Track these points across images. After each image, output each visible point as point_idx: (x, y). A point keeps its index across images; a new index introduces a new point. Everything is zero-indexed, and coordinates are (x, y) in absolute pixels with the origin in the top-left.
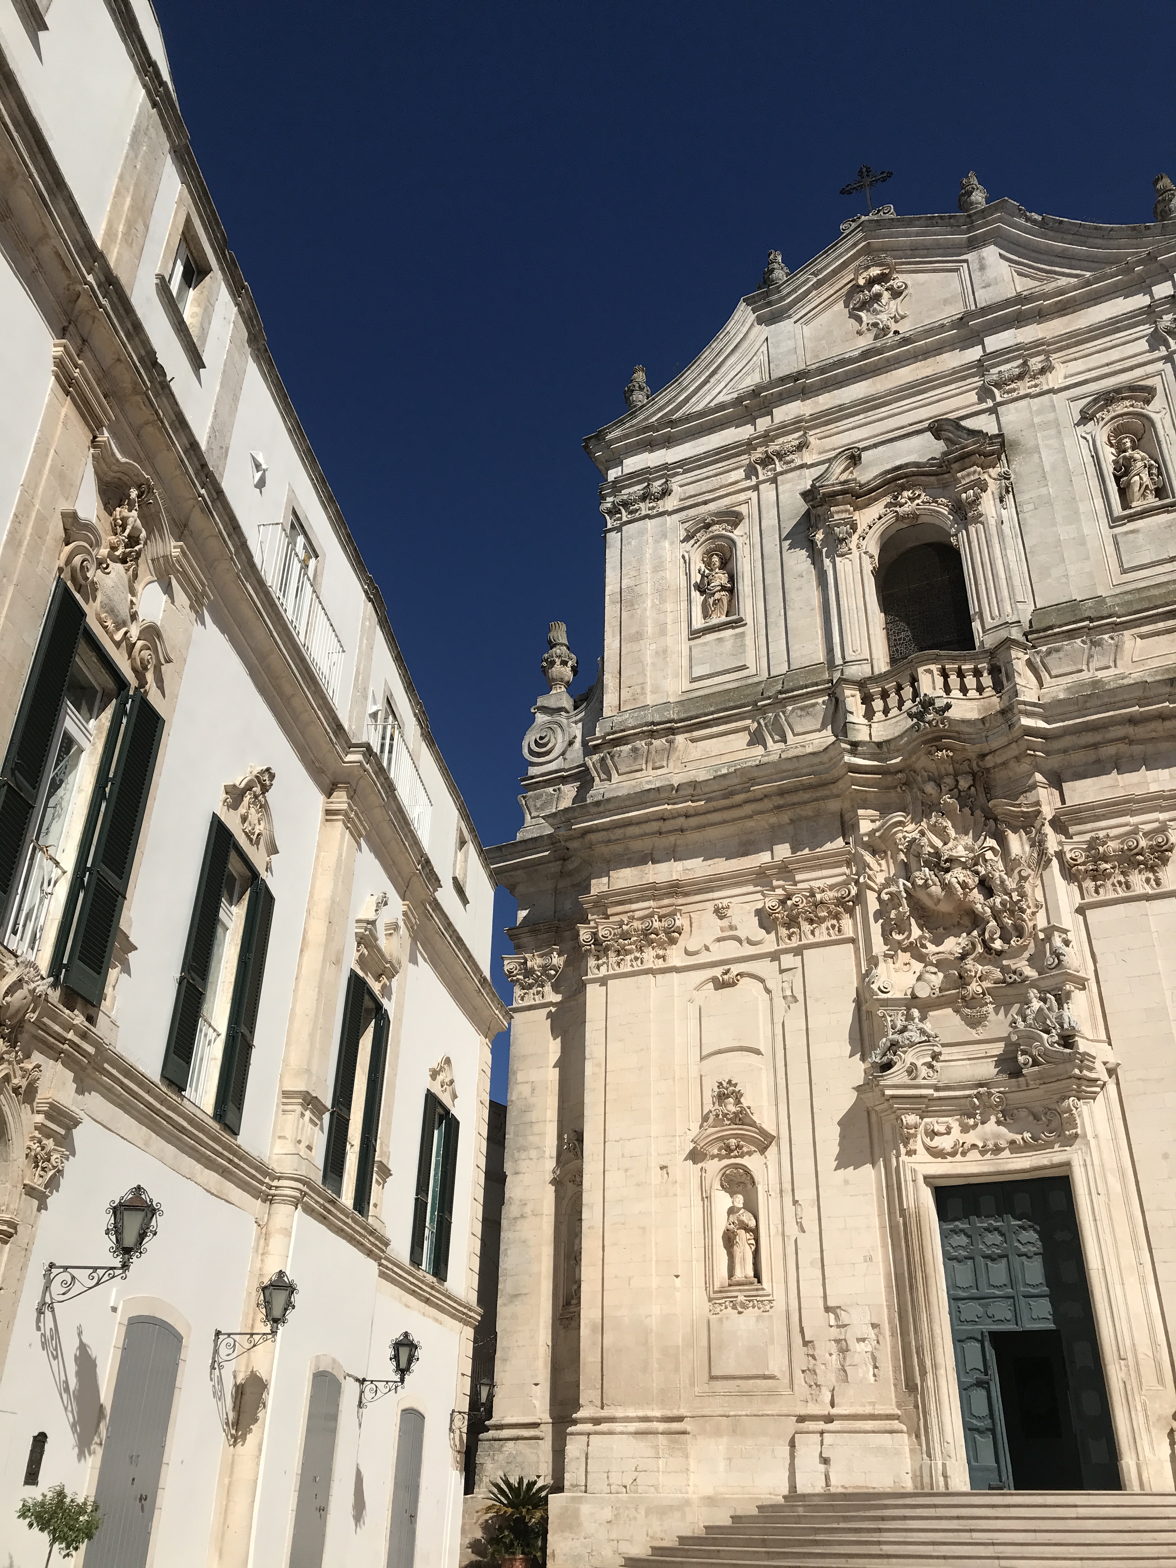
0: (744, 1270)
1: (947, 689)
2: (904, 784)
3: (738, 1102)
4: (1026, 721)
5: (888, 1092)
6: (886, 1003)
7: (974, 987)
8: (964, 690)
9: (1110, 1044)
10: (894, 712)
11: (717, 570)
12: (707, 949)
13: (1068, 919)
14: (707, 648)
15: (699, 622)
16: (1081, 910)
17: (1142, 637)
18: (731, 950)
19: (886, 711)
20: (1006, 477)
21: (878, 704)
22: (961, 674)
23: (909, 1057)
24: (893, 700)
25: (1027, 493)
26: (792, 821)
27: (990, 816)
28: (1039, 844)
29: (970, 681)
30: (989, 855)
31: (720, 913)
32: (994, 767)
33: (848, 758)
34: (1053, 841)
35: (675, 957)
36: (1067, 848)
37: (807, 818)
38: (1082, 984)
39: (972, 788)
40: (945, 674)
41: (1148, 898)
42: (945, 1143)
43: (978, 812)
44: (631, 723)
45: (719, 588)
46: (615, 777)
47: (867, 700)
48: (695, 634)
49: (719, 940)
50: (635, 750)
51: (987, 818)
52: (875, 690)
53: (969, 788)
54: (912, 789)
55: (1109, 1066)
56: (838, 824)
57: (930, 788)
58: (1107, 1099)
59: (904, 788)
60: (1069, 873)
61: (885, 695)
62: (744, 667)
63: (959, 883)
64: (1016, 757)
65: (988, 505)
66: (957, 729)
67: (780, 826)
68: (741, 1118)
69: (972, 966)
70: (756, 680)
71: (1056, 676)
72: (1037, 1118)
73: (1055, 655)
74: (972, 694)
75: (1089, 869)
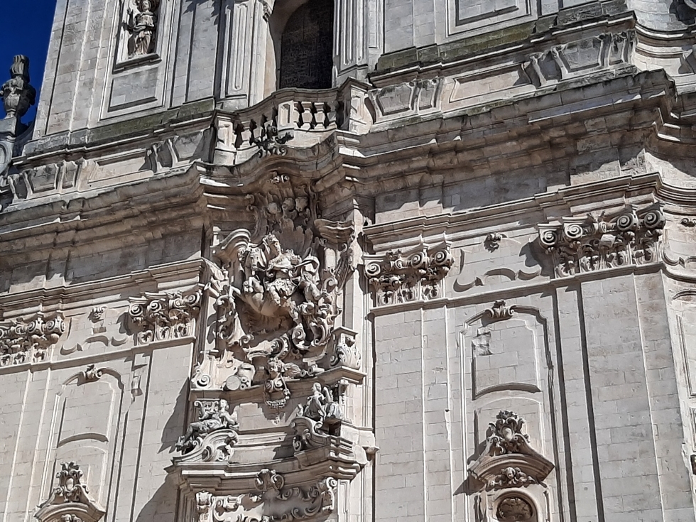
1: (301, 123)
2: (252, 205)
3: (77, 482)
4: (343, 151)
5: (185, 472)
6: (202, 394)
7: (277, 382)
8: (313, 123)
9: (374, 432)
11: (147, 11)
12: (79, 348)
13: (359, 324)
14: (126, 81)
15: (123, 57)
16: (371, 317)
17: (461, 81)
18: (99, 349)
19: (251, 140)
21: (246, 135)
22: (314, 111)
23: (206, 442)
26: (164, 236)
27: (316, 234)
28: (345, 260)
29: (320, 117)
30: (309, 267)
31: (94, 317)
32: (323, 191)
33: (203, 180)
35: (52, 355)
36: (367, 262)
37: (176, 234)
38: (359, 379)
39: (307, 210)
40: (301, 110)
41: (425, 306)
43: (309, 230)
44: (51, 145)
45: (144, 27)
46: (30, 194)
47: (238, 130)
48: (118, 68)
49: (90, 341)
50: (48, 170)
51: (315, 236)
52: (246, 122)
53: (305, 208)
54: (259, 209)
55: (369, 451)
56: (199, 239)
57: (272, 207)
58: (363, 480)
59: (251, 208)
60: (366, 283)
61: (253, 127)
62: (153, 99)
63: (276, 290)
64: (338, 183)
66: (293, 156)
67: (154, 240)
68: (78, 496)
69: (276, 364)
70: (160, 110)
71: (388, 114)
72: (305, 496)
73: (387, 95)
74: (319, 127)
75: (382, 281)
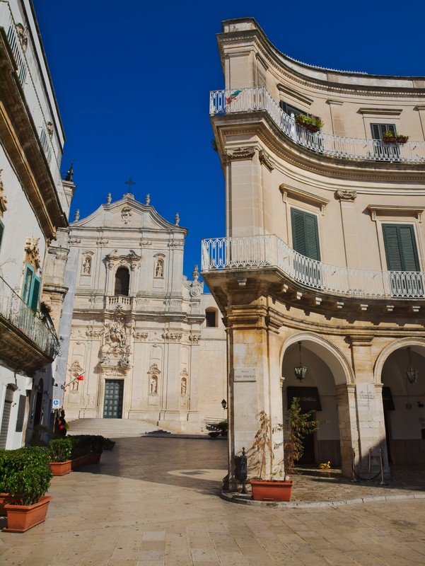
0: (75, 388)
1: (123, 303)
2: (113, 317)
3: (78, 363)
4: (133, 312)
5: (101, 366)
6: (103, 352)
9: (133, 363)
11: (88, 263)
14: (83, 279)
16: (134, 343)
17: (152, 301)
20: (140, 264)
24: (114, 301)
25: (142, 268)
28: (130, 331)
29: (126, 302)
30: (123, 331)
31: (79, 331)
32: (127, 318)
33: (105, 311)
34: (133, 331)
36: (134, 333)
37: (96, 318)
38: (131, 354)
41: (143, 343)
42: (108, 374)
45: (87, 267)
49: (78, 336)
51: (124, 325)
53: (123, 319)
55: (132, 366)
56: (101, 321)
57: (117, 318)
58: (131, 370)
60: (134, 336)
62: (89, 285)
63: (118, 335)
64: (130, 317)
65: (136, 269)
66: (123, 311)
67: (92, 319)
68: (78, 366)
69: (117, 348)
70: (91, 289)
71: (139, 305)
72: (121, 372)
73: (140, 301)
75: (136, 337)
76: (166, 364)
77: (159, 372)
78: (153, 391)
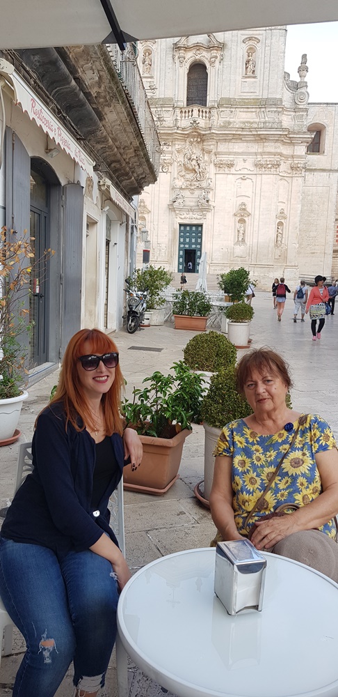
1: (199, 116)
2: (187, 138)
4: (213, 131)
5: (174, 207)
6: (176, 188)
7: (193, 187)
8: (203, 117)
9: (215, 202)
10: (187, 118)
13: (213, 176)
16: (215, 174)
17: (241, 112)
19: (185, 117)
20: (222, 56)
21: (184, 115)
22: (202, 111)
24: (187, 115)
25: (226, 62)
27: (202, 149)
29: (204, 114)
30: (201, 159)
32: (205, 138)
33: (176, 131)
34: (214, 157)
36: (216, 160)
38: (212, 190)
39: (200, 142)
40: (199, 111)
41: (228, 174)
43: (200, 147)
45: (148, 64)
47: (181, 113)
52: (184, 111)
55: (214, 206)
56: (171, 143)
58: (212, 212)
61: (185, 113)
64: (210, 137)
65: (217, 63)
66: (200, 128)
68: (144, 206)
69: (193, 183)
70: (155, 97)
71: (222, 118)
73: (223, 112)
74: (204, 118)
75: (219, 166)
76: (257, 204)
77: (249, 215)
78: (240, 239)
